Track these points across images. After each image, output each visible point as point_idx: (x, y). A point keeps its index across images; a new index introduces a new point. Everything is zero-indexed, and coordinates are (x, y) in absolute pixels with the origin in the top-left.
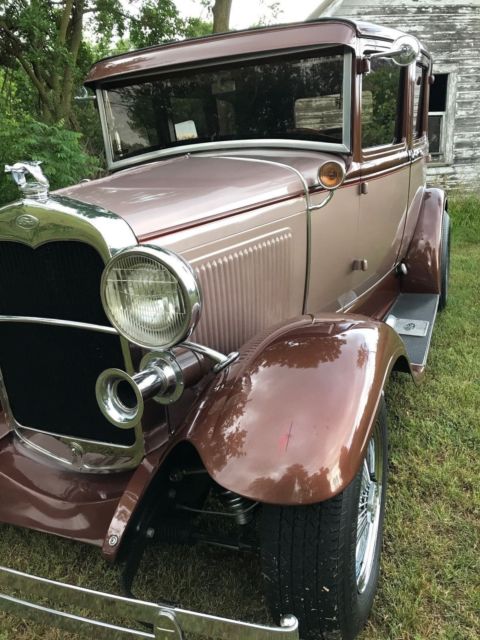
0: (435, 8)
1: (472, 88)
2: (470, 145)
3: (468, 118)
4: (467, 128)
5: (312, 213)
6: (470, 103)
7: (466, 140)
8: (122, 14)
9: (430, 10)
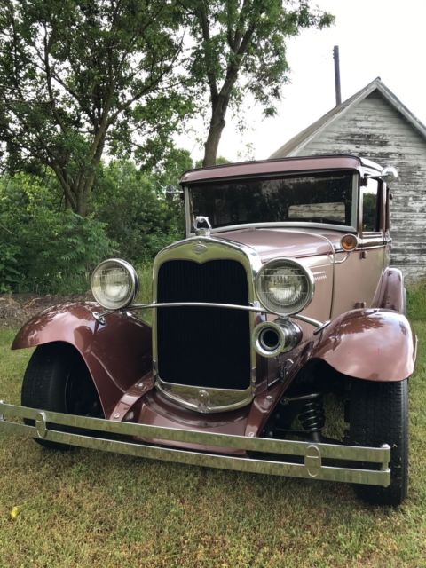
0: (372, 153)
1: (401, 211)
2: (402, 252)
3: (399, 232)
4: (399, 239)
5: (337, 266)
6: (400, 221)
7: (399, 247)
8: (130, 142)
9: (369, 155)
